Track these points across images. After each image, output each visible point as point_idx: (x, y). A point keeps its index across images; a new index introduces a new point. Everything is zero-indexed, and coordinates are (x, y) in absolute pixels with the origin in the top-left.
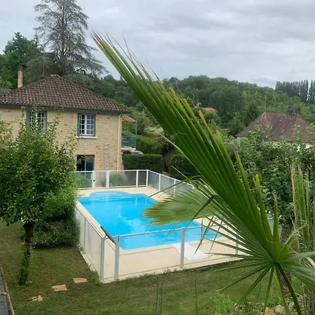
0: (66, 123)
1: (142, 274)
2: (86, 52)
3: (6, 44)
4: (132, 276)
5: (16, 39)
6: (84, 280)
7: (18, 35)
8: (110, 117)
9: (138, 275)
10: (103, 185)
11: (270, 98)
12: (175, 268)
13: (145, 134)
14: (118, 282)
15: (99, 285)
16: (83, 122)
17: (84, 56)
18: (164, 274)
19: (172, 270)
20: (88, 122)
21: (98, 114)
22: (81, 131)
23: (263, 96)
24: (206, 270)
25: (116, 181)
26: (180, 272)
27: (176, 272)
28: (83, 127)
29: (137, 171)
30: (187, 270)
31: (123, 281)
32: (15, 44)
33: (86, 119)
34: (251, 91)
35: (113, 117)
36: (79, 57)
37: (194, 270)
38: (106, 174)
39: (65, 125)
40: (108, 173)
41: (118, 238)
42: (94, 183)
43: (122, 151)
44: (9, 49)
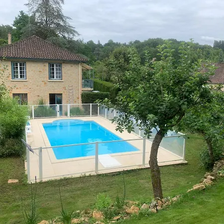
0: (40, 70)
1: (62, 178)
2: (63, 20)
3: (14, 20)
4: (53, 179)
5: (20, 15)
6: (16, 181)
7: (22, 13)
8: (72, 65)
9: (58, 178)
10: (66, 115)
11: (208, 53)
12: (89, 173)
13: (111, 81)
14: (41, 183)
15: (25, 185)
16: (53, 69)
17: (62, 23)
18: (80, 177)
19: (87, 174)
20: (57, 69)
21: (64, 63)
22: (51, 76)
23: (203, 51)
24: (117, 175)
25: (75, 112)
26: (94, 176)
27: (90, 176)
28: (53, 73)
29: (91, 104)
30: (100, 175)
31: (45, 182)
32: (20, 19)
33: (55, 67)
34: (194, 48)
35: (75, 65)
36: (58, 25)
37: (106, 175)
38: (67, 106)
39: (40, 72)
40: (69, 105)
41: (41, 149)
42: (58, 113)
43: (82, 90)
44: (16, 23)
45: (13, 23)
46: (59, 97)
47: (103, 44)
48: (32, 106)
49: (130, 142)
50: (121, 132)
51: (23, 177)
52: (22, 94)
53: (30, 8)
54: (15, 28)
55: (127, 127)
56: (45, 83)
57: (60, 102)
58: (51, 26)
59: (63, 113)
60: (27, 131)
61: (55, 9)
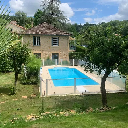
2: (60, 13)
6: (35, 95)
7: (38, 10)
8: (64, 38)
10: (60, 64)
12: (71, 94)
15: (39, 98)
17: (59, 15)
18: (66, 96)
21: (60, 37)
22: (53, 44)
25: (65, 63)
28: (54, 42)
29: (74, 59)
32: (38, 13)
33: (55, 39)
36: (57, 16)
38: (61, 60)
39: (47, 42)
40: (62, 60)
41: (47, 80)
42: (56, 64)
43: (69, 52)
44: (36, 15)
45: (34, 15)
46: (57, 55)
47: (83, 25)
48: (43, 59)
49: (94, 79)
50: (87, 72)
51: (38, 94)
52: (38, 53)
53: (43, 7)
54: (35, 18)
55: (90, 69)
56: (50, 48)
57: (57, 58)
58: (53, 17)
59: (59, 63)
60: (40, 72)
61: (56, 7)
